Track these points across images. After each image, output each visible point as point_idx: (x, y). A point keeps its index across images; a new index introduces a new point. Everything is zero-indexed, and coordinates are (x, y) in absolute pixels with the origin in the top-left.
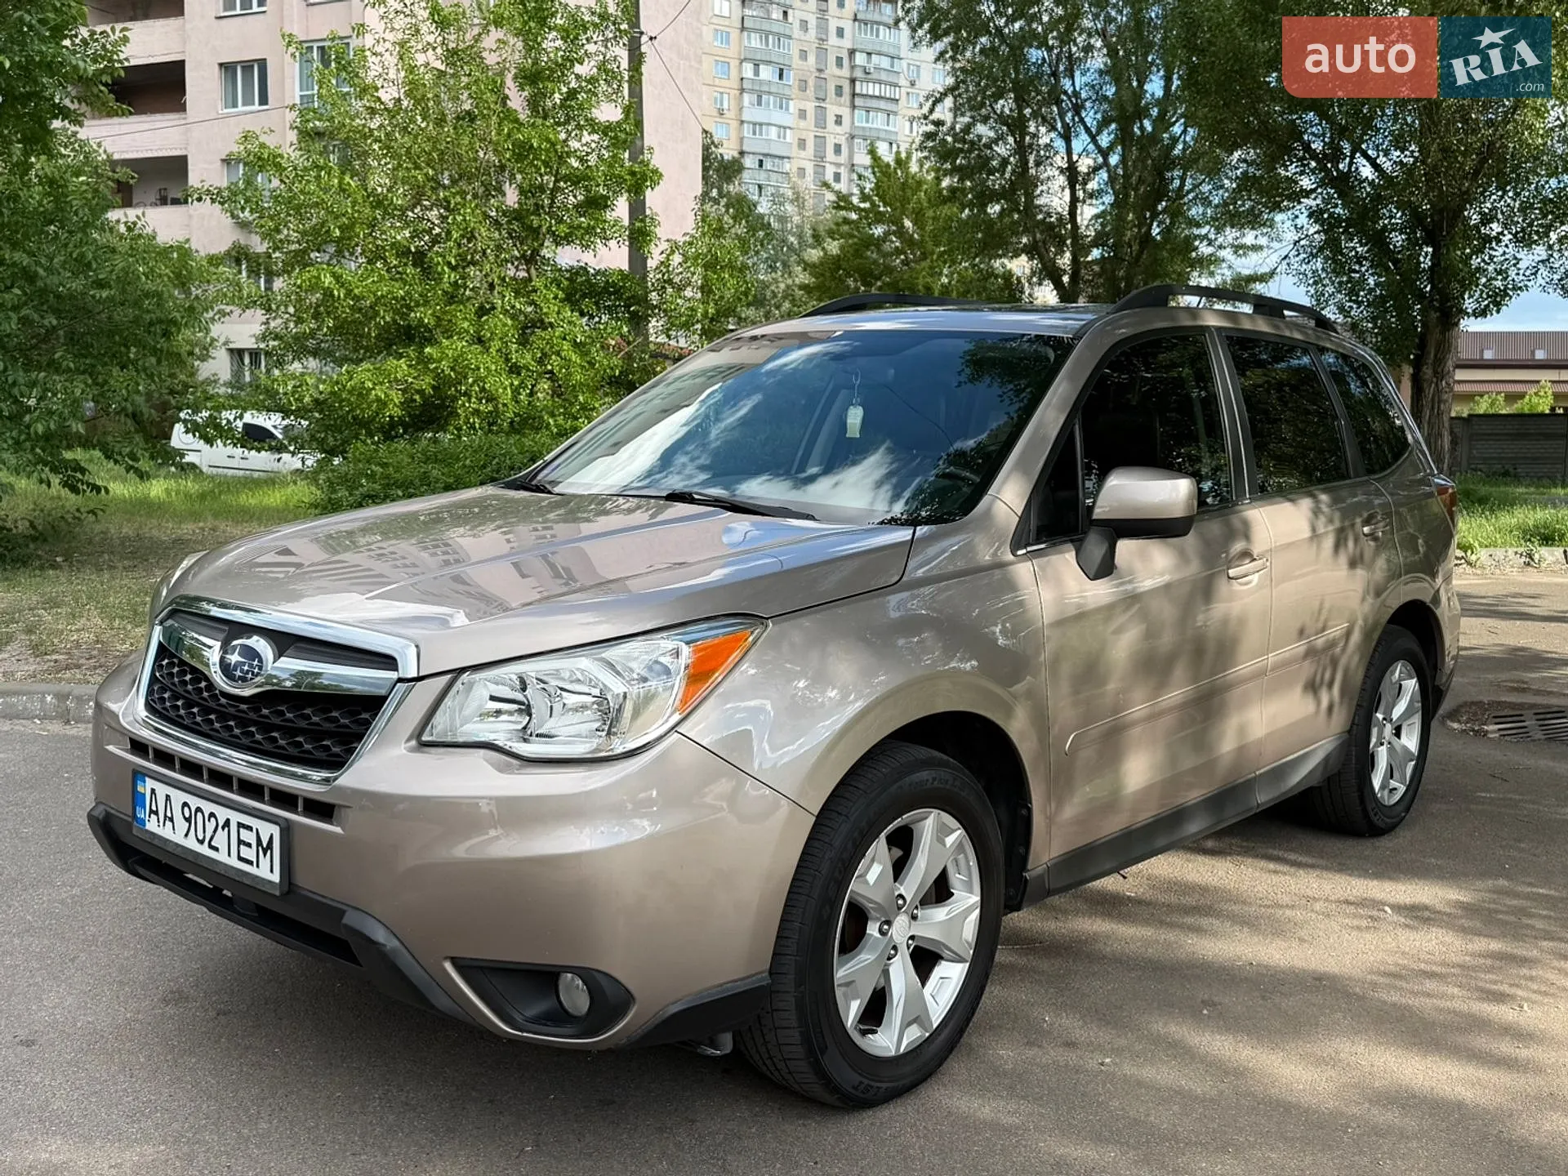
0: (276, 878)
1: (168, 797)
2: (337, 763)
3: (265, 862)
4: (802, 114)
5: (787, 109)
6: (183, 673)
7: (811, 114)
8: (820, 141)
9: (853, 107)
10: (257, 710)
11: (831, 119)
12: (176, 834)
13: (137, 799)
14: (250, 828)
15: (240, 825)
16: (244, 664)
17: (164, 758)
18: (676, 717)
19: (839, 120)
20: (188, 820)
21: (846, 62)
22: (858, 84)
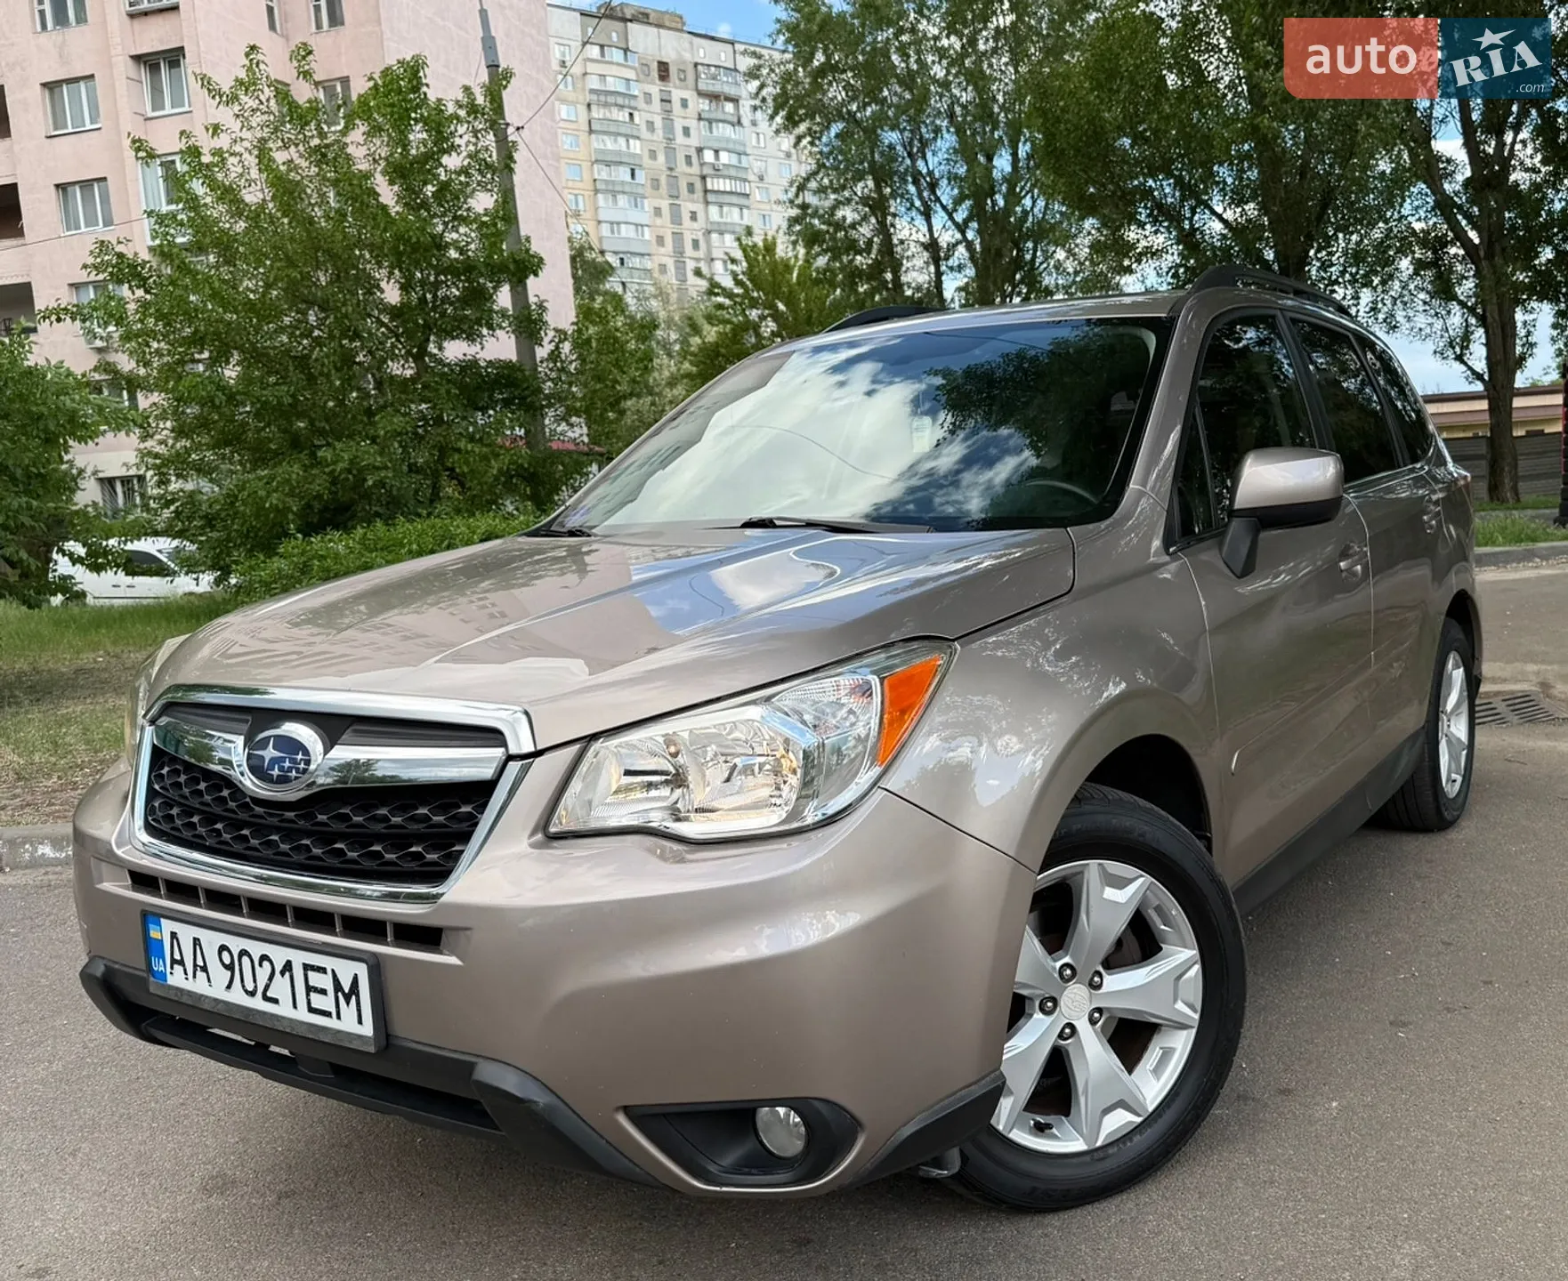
0: (367, 1029)
1: (196, 941)
2: (440, 874)
3: (349, 1012)
4: (658, 212)
5: (643, 208)
6: (195, 781)
7: (666, 211)
8: (678, 237)
9: (707, 203)
10: (310, 817)
11: (686, 216)
12: (214, 987)
13: (151, 948)
14: (323, 970)
15: (307, 967)
16: (282, 760)
17: (182, 890)
18: (877, 770)
19: (694, 216)
20: (230, 967)
21: (695, 160)
22: (709, 180)
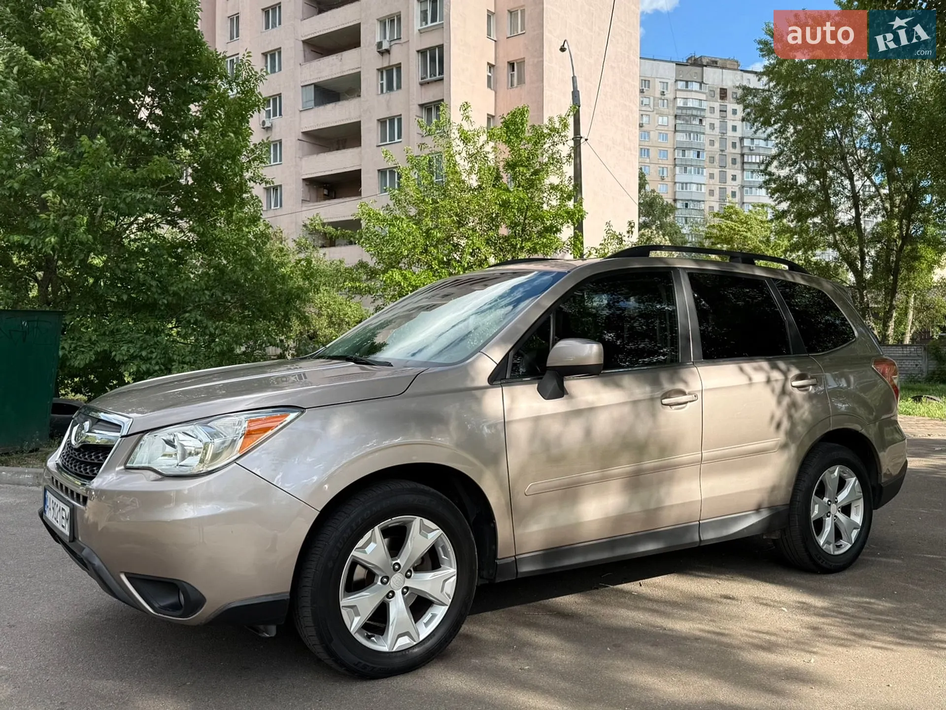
4: (712, 176)
5: (702, 174)
7: (717, 176)
8: (723, 190)
9: (743, 170)
11: (729, 177)
19: (734, 178)
21: (738, 145)
22: (746, 157)
